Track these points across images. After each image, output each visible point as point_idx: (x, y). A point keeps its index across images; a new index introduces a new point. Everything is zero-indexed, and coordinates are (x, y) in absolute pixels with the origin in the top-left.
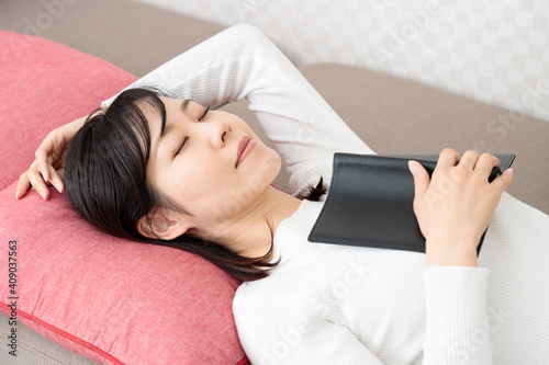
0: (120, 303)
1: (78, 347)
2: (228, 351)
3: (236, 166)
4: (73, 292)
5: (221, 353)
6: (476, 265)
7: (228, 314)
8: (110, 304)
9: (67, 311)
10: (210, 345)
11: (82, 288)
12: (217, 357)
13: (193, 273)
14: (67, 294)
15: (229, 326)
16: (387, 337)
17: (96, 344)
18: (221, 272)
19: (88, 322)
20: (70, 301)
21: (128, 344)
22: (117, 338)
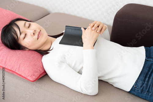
0: (17, 61)
1: (8, 71)
2: (41, 70)
3: (38, 39)
4: (6, 59)
5: (40, 70)
6: (93, 49)
7: (41, 62)
8: (15, 61)
9: (5, 63)
10: (37, 69)
11: (8, 58)
12: (39, 71)
13: (32, 54)
14: (5, 59)
15: (41, 65)
16: (75, 64)
17: (12, 70)
18: (38, 53)
19: (10, 65)
20: (6, 61)
21: (19, 70)
22: (17, 68)
